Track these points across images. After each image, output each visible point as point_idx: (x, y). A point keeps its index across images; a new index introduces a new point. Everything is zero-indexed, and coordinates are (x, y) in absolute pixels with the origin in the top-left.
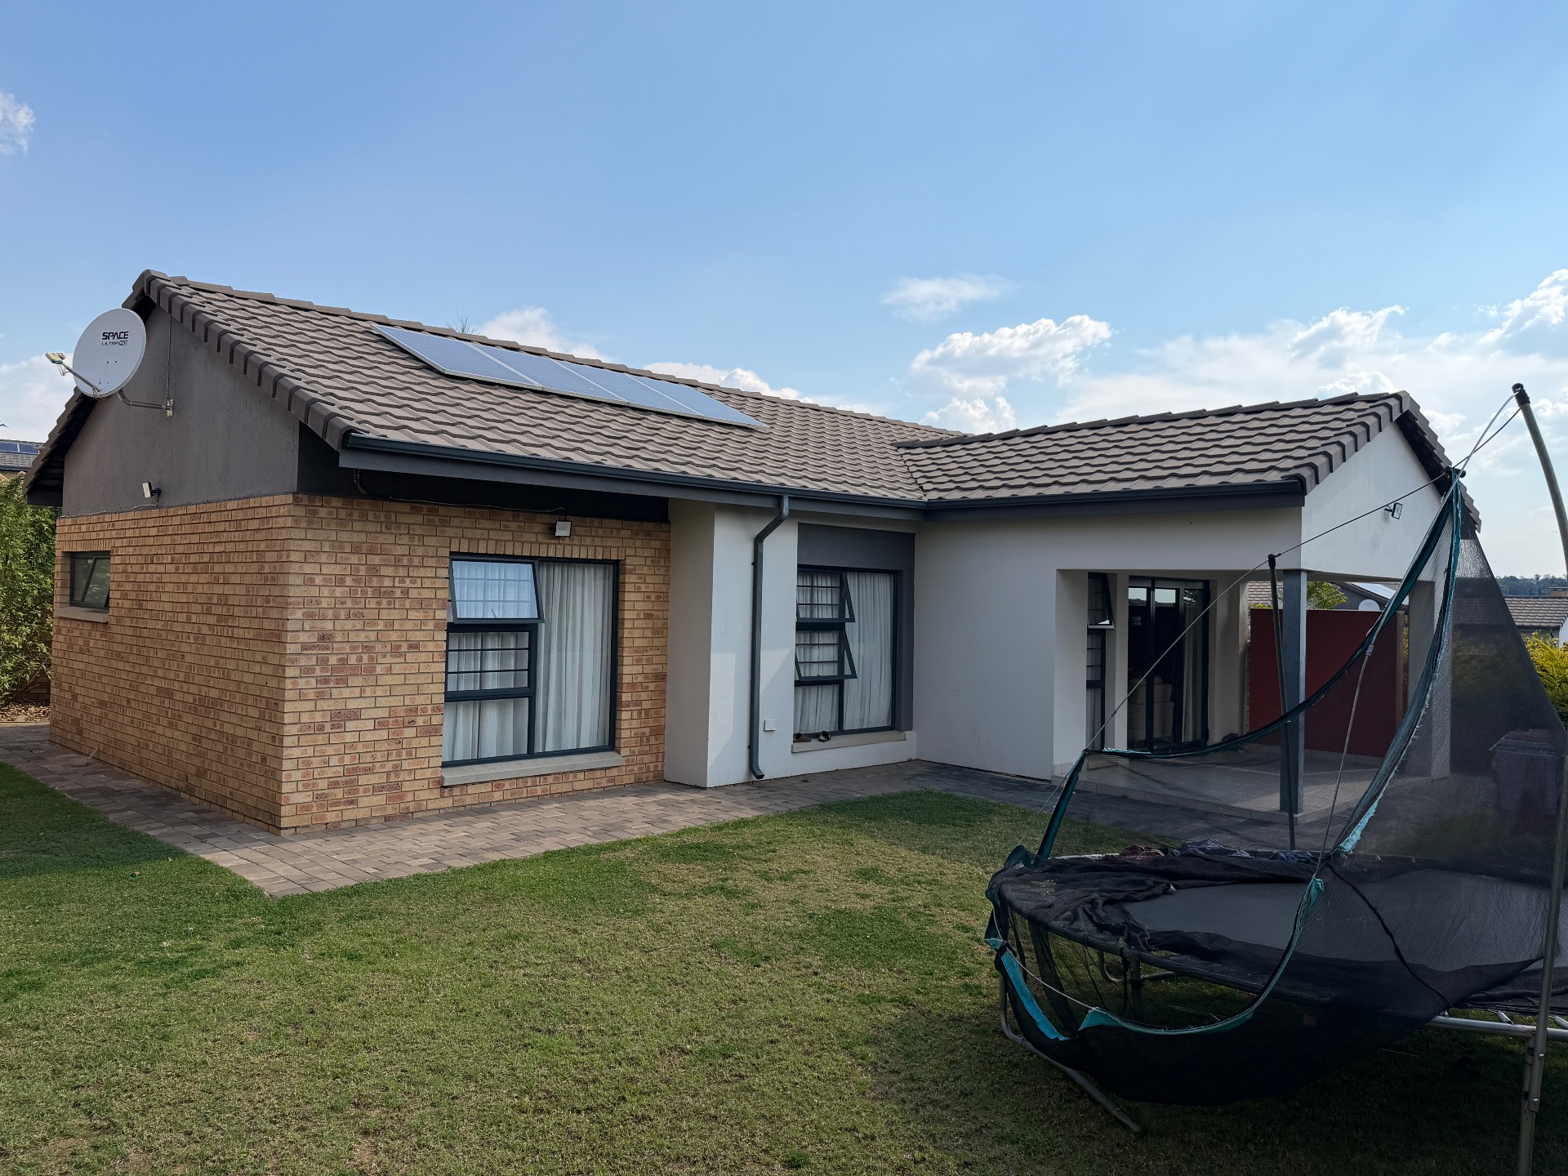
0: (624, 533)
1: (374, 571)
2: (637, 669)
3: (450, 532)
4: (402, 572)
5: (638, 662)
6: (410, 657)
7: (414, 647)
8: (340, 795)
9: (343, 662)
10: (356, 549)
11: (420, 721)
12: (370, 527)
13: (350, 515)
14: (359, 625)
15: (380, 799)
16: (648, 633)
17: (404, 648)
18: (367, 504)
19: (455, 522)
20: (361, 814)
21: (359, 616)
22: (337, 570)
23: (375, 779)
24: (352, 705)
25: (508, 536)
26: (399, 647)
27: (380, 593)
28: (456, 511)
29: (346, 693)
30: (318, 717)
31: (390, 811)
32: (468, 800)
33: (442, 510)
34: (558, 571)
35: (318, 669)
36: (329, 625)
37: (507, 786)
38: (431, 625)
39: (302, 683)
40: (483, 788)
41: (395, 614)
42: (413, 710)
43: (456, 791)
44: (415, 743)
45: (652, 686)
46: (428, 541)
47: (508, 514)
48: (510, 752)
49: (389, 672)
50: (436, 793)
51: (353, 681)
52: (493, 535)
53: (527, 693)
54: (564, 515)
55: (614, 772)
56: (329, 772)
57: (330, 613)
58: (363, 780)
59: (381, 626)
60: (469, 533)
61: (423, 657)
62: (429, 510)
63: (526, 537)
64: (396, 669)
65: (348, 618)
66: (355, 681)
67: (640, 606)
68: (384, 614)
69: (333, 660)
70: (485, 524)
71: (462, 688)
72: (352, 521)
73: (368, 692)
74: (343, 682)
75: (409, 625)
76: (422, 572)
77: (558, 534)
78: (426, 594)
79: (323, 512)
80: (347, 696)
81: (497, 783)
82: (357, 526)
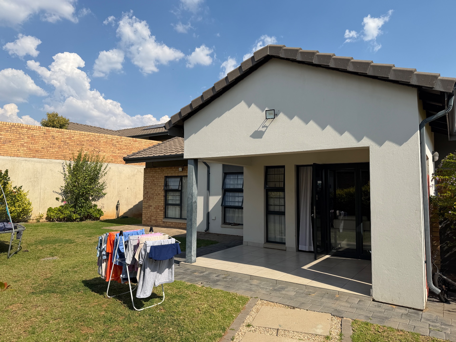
8: (149, 220)
9: (150, 196)
10: (151, 177)
19: (165, 170)
20: (152, 224)
26: (157, 194)
27: (155, 184)
29: (150, 202)
30: (147, 206)
31: (156, 225)
32: (167, 225)
35: (147, 197)
36: (148, 190)
38: (161, 190)
39: (145, 200)
41: (156, 188)
42: (159, 206)
43: (165, 223)
44: (159, 212)
46: (161, 174)
47: (173, 168)
48: (177, 217)
50: (162, 223)
52: (171, 172)
53: (180, 205)
54: (183, 166)
56: (148, 216)
58: (152, 218)
62: (161, 168)
65: (150, 189)
66: (151, 200)
72: (151, 172)
73: (153, 202)
76: (160, 180)
77: (180, 170)
78: (161, 184)
79: (147, 171)
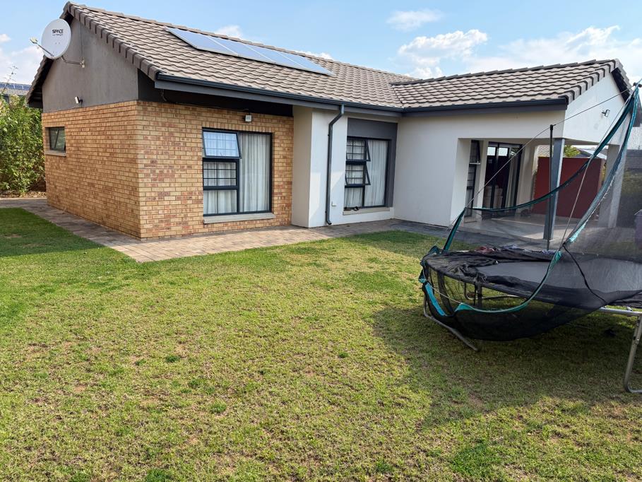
0: (274, 121)
1: (171, 134)
2: (280, 179)
3: (202, 119)
4: (183, 135)
5: (280, 176)
6: (188, 171)
7: (190, 167)
8: (164, 226)
9: (161, 172)
10: (164, 125)
11: (194, 197)
12: (169, 116)
13: (160, 110)
14: (167, 157)
15: (180, 228)
16: (285, 164)
17: (186, 167)
18: (167, 105)
19: (204, 114)
20: (173, 233)
21: (166, 153)
22: (157, 133)
23: (177, 220)
24: (166, 190)
25: (225, 121)
26: (183, 167)
27: (174, 144)
28: (204, 109)
29: (163, 185)
30: (153, 194)
31: (183, 232)
32: (214, 229)
33: (198, 109)
34: (247, 137)
35: (151, 175)
36: (155, 157)
37: (229, 224)
38: (196, 158)
39: (145, 180)
40: (220, 225)
41: (181, 153)
42: (191, 193)
43: (209, 226)
44: (192, 206)
45: (286, 187)
46: (193, 122)
47: (225, 111)
48: (230, 211)
49: (180, 177)
50: (202, 226)
51: (166, 180)
52: (219, 120)
53: (236, 188)
54: (249, 112)
55: (272, 221)
56: (159, 217)
57: (155, 152)
58: (172, 220)
59: (176, 158)
60: (210, 119)
61: (193, 172)
62: (193, 109)
63: (233, 122)
64: (183, 176)
65: (162, 154)
67: (281, 153)
68: (177, 153)
69: (157, 171)
70: (216, 115)
71: (210, 185)
72: (162, 113)
73: (172, 185)
74: (162, 181)
75: (187, 158)
76: (191, 136)
77: (247, 120)
78: (194, 145)
79: (149, 109)
80: (164, 186)
81: (226, 223)
82: (164, 115)
